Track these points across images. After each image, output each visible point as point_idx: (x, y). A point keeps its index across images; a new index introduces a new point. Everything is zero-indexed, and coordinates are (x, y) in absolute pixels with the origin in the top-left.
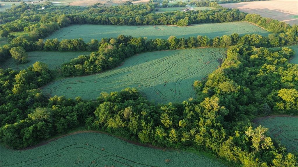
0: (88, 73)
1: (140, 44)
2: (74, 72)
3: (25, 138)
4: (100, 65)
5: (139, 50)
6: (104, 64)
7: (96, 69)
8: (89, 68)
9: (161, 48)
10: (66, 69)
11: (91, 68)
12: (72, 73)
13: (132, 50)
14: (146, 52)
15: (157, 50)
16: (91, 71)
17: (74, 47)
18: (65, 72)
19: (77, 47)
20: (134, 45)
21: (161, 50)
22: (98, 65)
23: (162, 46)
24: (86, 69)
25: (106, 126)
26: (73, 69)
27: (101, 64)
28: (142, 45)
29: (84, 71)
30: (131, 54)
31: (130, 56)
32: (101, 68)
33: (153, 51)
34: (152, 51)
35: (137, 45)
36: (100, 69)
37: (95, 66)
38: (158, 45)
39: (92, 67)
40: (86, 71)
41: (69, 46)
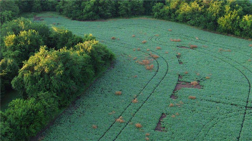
25: (176, 13)
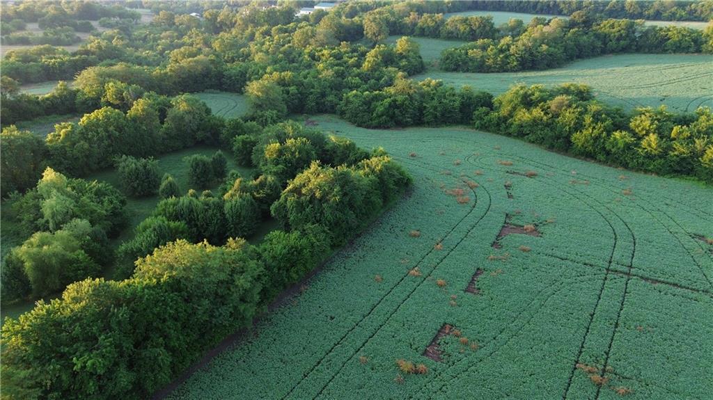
0: (489, 67)
1: (622, 31)
2: (465, 63)
3: (377, 114)
4: (517, 56)
5: (615, 46)
6: (527, 55)
7: (509, 63)
8: (495, 59)
9: (676, 47)
10: (450, 56)
11: (499, 59)
12: (460, 63)
13: (599, 44)
14: (632, 53)
15: (665, 51)
16: (497, 64)
17: (472, 30)
18: (448, 61)
19: (478, 31)
20: (606, 35)
21: (675, 52)
22: (513, 55)
23: (680, 43)
24: (489, 59)
25: (509, 124)
26: (464, 57)
27: (520, 53)
28: (627, 36)
29: (484, 62)
30: (593, 52)
31: (588, 57)
32: (518, 61)
33: (652, 53)
34: (650, 52)
35: (613, 34)
36: (515, 63)
37: (507, 57)
38: (669, 39)
39: (501, 56)
40: (487, 63)
41: (462, 28)
